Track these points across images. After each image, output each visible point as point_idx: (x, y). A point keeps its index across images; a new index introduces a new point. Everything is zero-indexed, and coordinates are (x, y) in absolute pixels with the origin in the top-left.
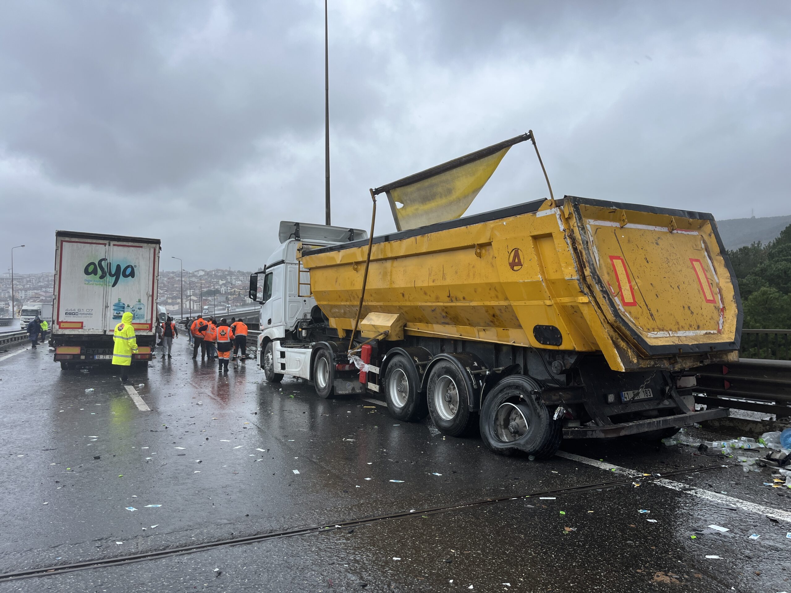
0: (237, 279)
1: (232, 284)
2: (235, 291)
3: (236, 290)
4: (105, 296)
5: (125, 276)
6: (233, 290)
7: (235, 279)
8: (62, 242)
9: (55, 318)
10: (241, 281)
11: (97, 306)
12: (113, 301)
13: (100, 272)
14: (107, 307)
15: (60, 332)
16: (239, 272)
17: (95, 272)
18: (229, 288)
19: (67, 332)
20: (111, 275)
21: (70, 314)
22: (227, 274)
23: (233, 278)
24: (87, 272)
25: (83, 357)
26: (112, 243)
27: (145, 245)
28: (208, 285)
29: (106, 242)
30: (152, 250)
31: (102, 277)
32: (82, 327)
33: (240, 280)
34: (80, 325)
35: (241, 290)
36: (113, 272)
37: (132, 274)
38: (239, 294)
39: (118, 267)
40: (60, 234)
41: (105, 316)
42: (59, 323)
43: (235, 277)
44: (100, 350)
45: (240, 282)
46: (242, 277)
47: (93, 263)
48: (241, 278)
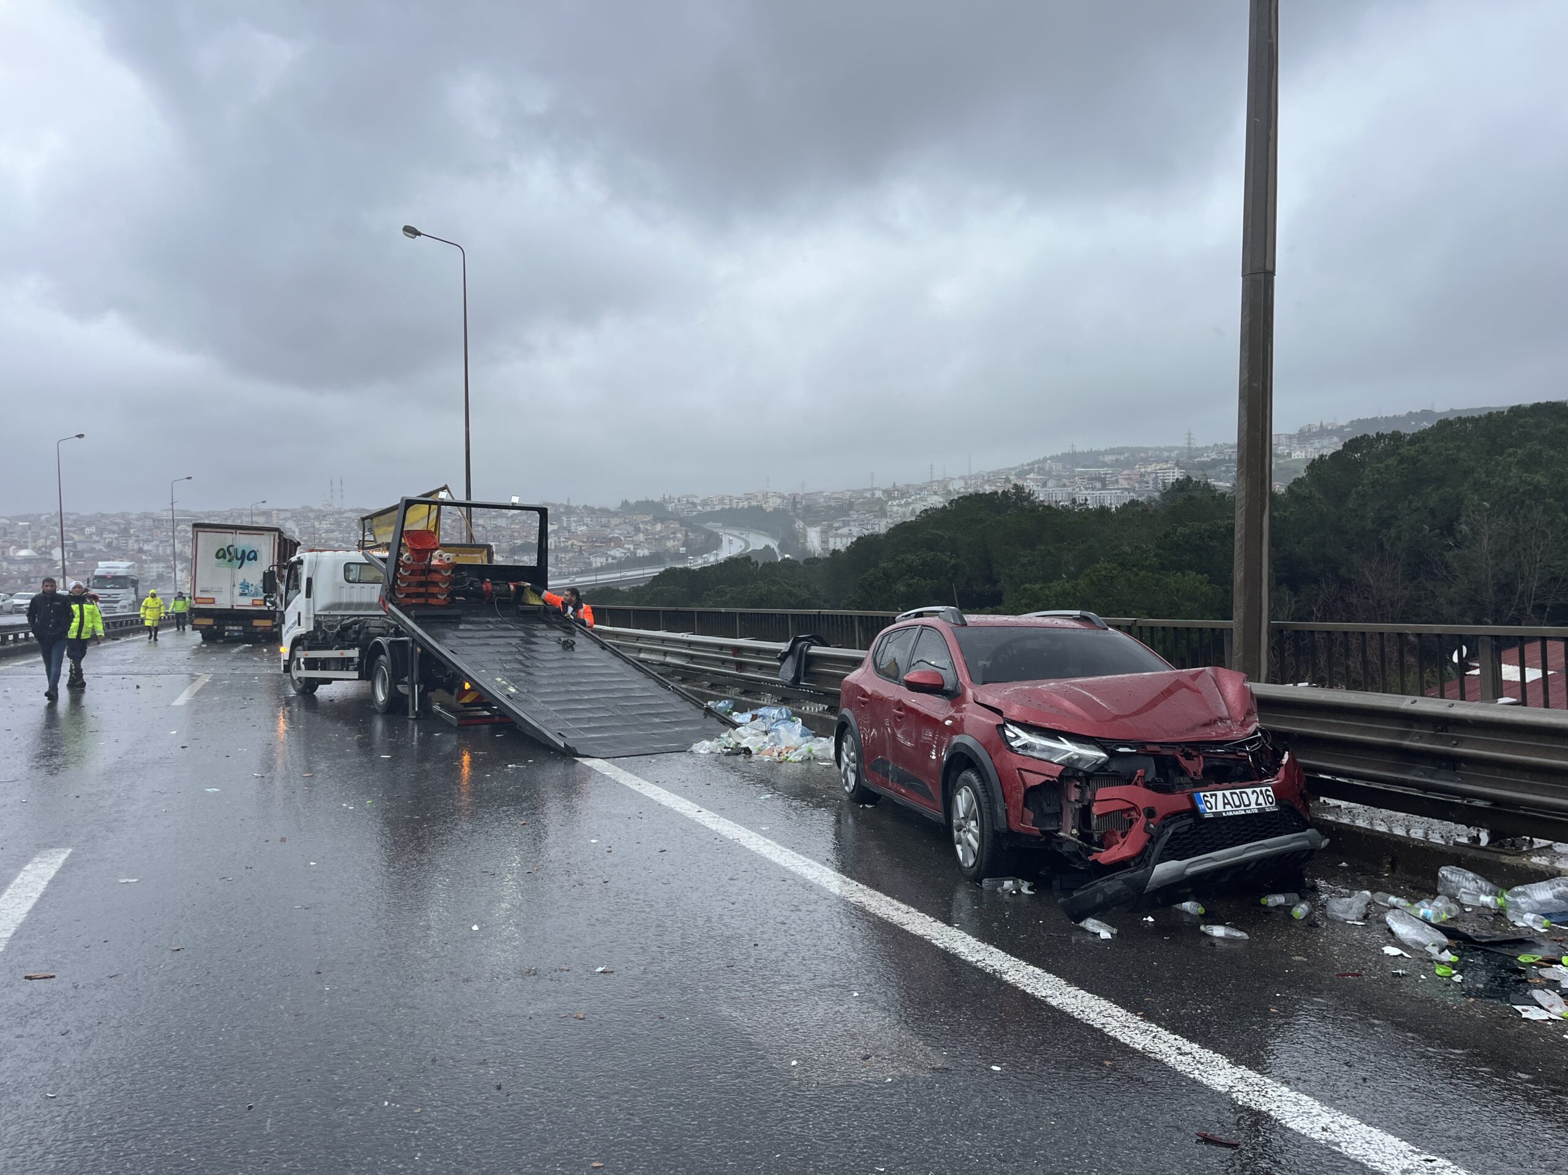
0: (580, 522)
1: (569, 531)
2: (572, 545)
3: (575, 542)
4: (233, 576)
5: (249, 559)
6: (570, 543)
7: (575, 522)
8: (197, 532)
9: (192, 595)
10: (587, 526)
11: (226, 585)
12: (239, 580)
13: (228, 556)
14: (234, 586)
15: (197, 606)
16: (585, 507)
17: (224, 557)
18: (562, 539)
19: (202, 606)
20: (237, 559)
21: (204, 591)
22: (563, 513)
23: (572, 519)
24: (217, 557)
25: (215, 627)
26: (238, 532)
27: (266, 533)
28: (525, 534)
29: (233, 531)
30: (272, 537)
31: (230, 561)
32: (214, 603)
33: (584, 524)
34: (212, 601)
35: (583, 542)
36: (239, 556)
37: (255, 558)
38: (581, 550)
39: (243, 552)
40: (195, 526)
41: (232, 594)
42: (195, 599)
43: (575, 519)
44: (230, 622)
45: (584, 528)
46: (589, 519)
47: (222, 549)
48: (587, 520)
